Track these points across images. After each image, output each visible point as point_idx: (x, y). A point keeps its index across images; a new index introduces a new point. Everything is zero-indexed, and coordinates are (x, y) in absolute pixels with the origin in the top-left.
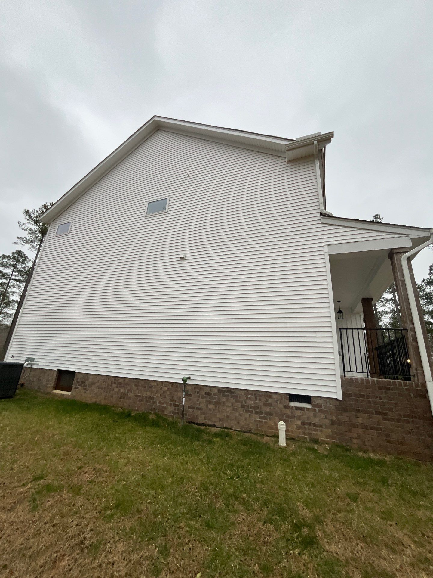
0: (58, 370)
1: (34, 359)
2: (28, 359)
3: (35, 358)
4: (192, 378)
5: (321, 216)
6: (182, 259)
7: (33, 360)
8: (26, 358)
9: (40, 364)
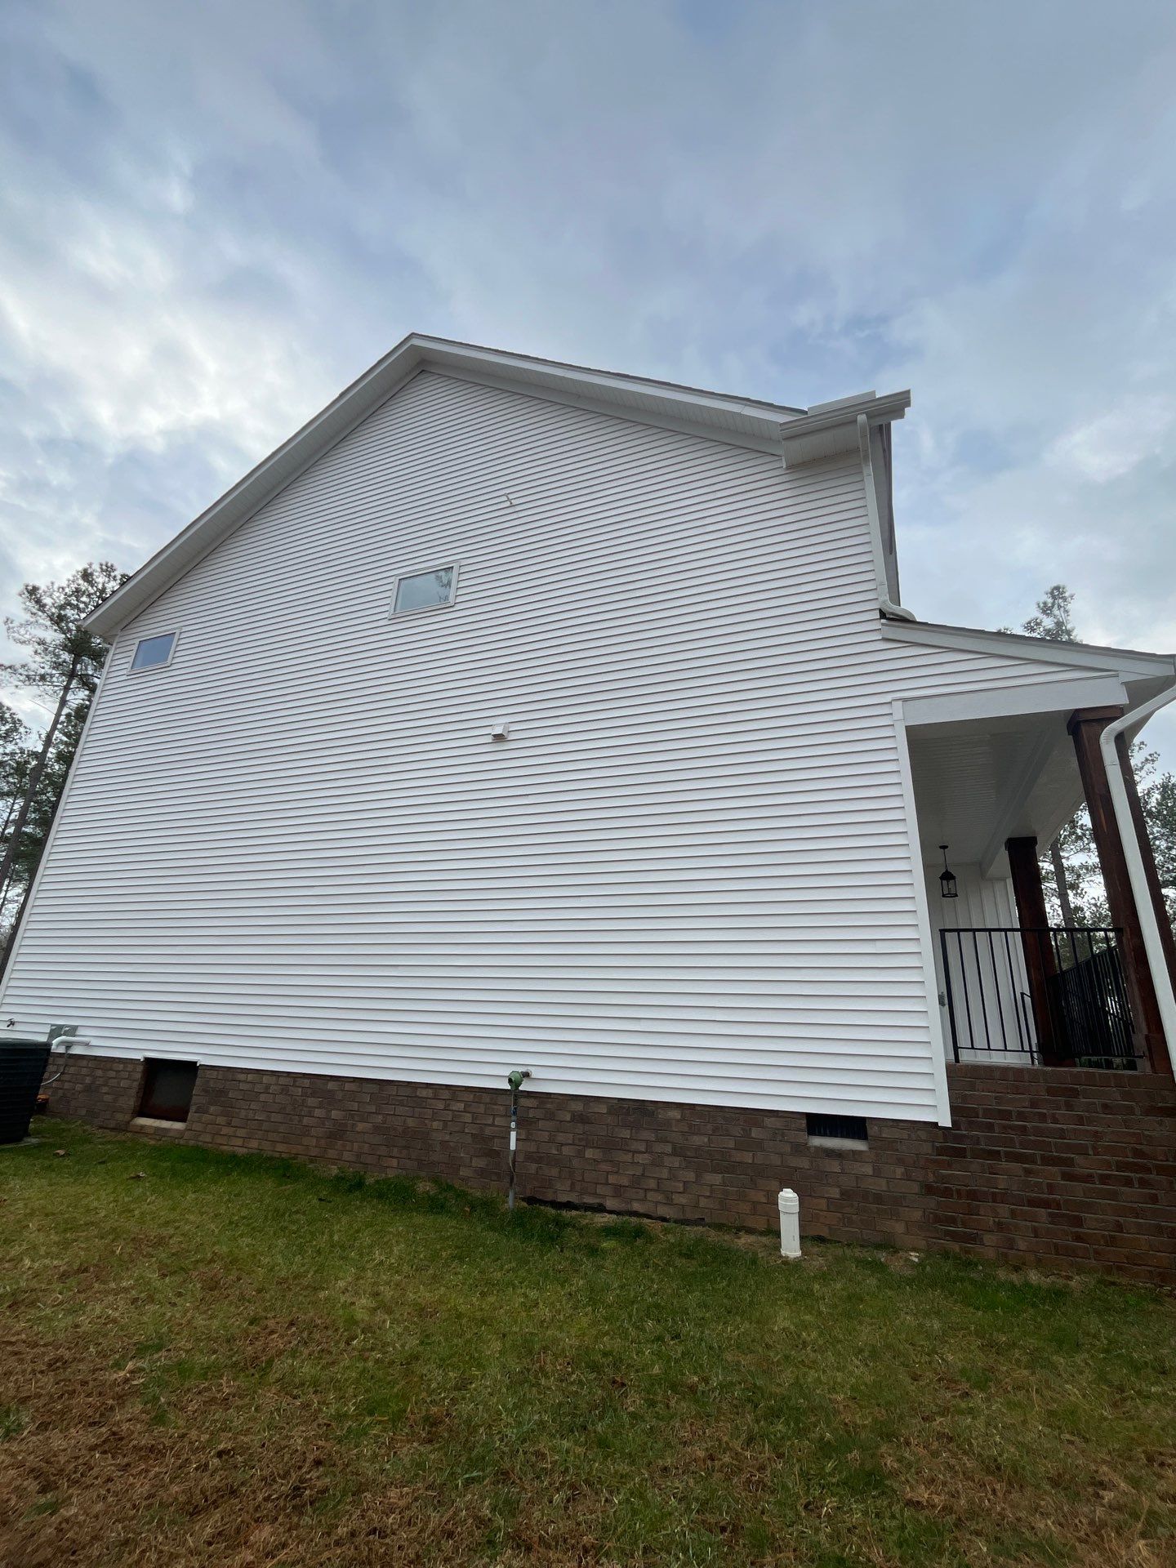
0: (147, 1060)
1: (75, 1028)
2: (56, 1031)
3: (78, 1026)
4: (535, 1073)
5: (883, 621)
6: (499, 738)
7: (73, 1030)
8: (52, 1025)
9: (94, 1042)
